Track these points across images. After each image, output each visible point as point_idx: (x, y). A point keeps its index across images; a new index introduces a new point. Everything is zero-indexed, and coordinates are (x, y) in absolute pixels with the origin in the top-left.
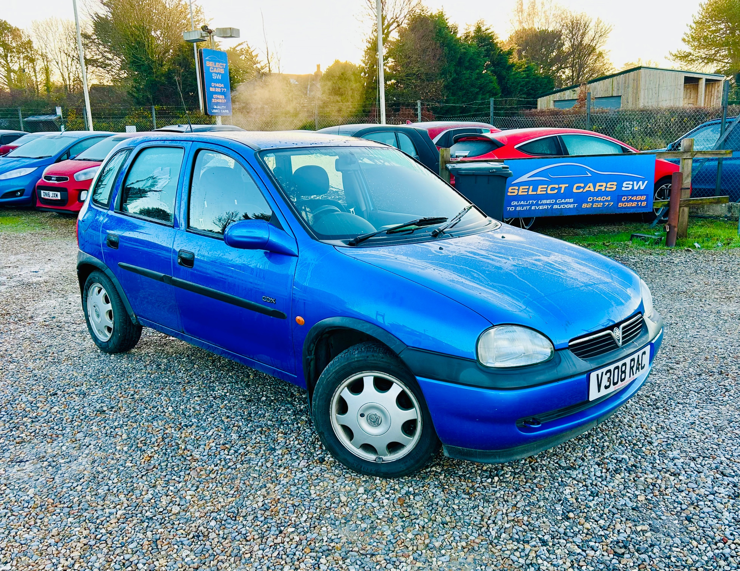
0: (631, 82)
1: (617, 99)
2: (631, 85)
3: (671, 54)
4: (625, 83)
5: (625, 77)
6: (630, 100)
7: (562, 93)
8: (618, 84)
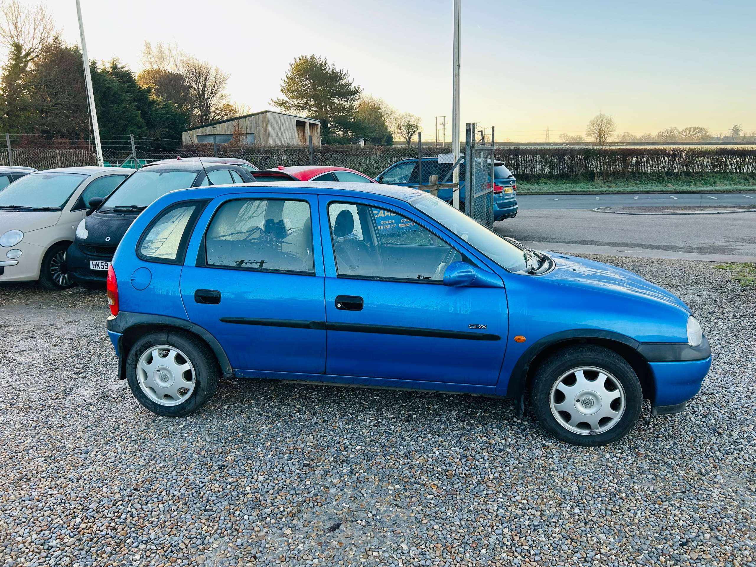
0: (261, 122)
1: (251, 136)
2: (261, 125)
3: (272, 101)
4: (256, 123)
5: (256, 118)
6: (262, 137)
7: (204, 129)
8: (251, 123)
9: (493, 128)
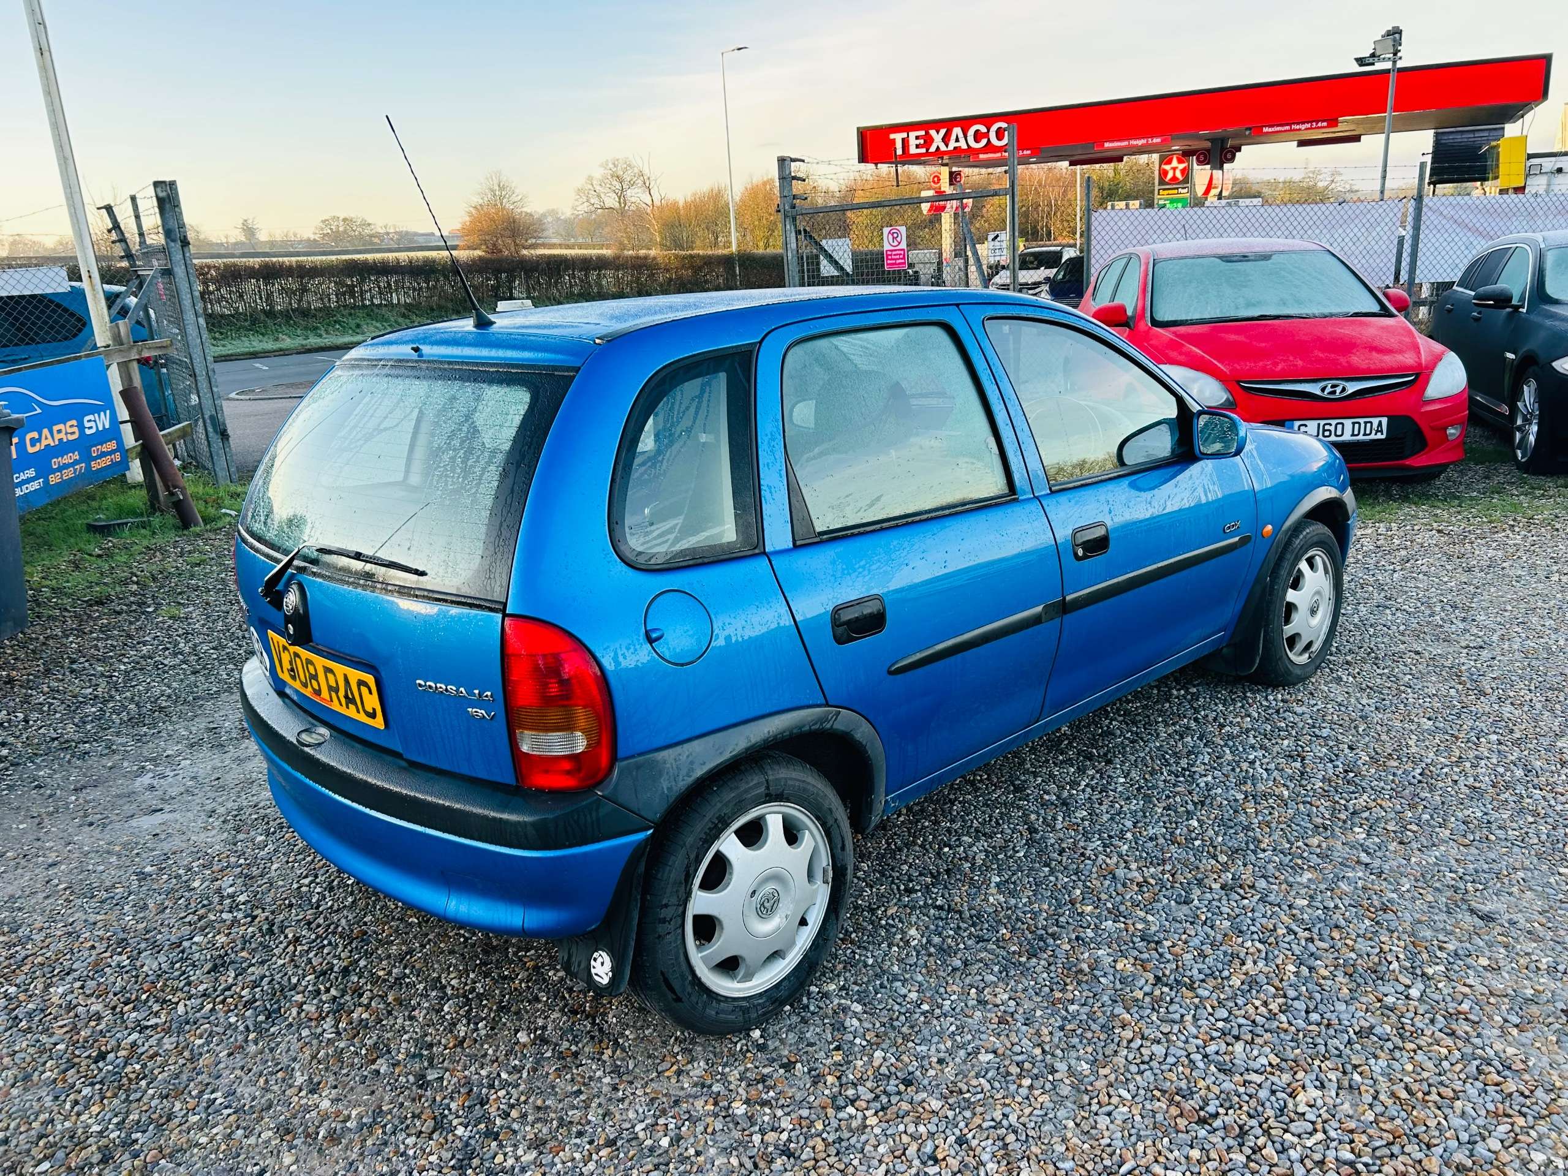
9: (133, 199)
